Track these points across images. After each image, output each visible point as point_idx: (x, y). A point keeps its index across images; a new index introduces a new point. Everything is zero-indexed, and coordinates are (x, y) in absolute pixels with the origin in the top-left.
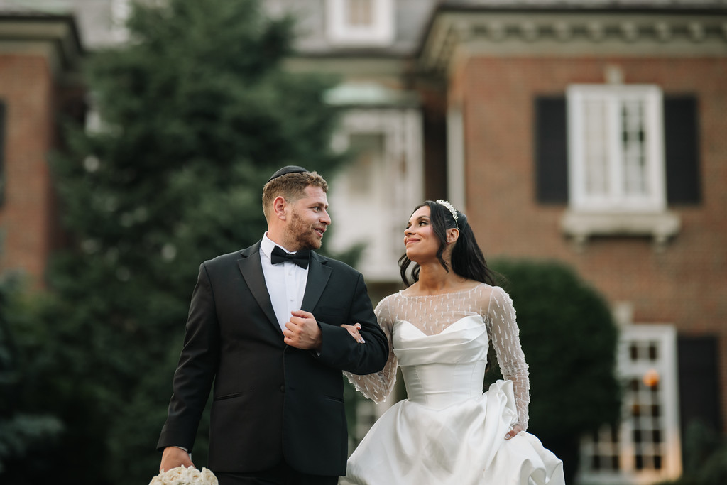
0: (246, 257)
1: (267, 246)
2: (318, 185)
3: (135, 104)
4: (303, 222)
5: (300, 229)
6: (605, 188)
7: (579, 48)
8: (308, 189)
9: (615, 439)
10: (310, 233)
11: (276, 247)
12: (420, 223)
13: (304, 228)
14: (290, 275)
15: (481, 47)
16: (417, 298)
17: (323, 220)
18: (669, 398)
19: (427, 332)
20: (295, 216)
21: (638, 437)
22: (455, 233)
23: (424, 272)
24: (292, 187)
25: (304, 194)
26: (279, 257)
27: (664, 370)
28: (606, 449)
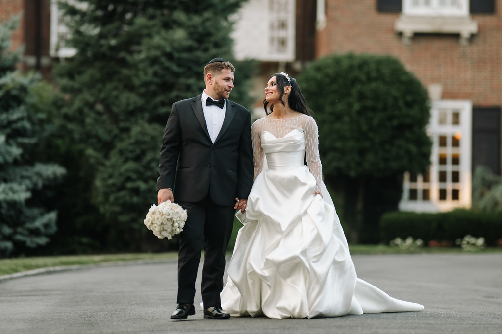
0: (195, 102)
1: (205, 96)
2: (228, 69)
4: (219, 86)
5: (218, 90)
8: (223, 70)
9: (426, 179)
10: (223, 92)
11: (209, 98)
12: (272, 84)
13: (220, 89)
14: (215, 112)
16: (272, 120)
17: (230, 85)
18: (465, 151)
19: (277, 137)
20: (216, 83)
21: (442, 177)
22: (289, 88)
23: (275, 108)
24: (216, 69)
25: (221, 72)
26: (209, 102)
27: (464, 132)
28: (420, 185)
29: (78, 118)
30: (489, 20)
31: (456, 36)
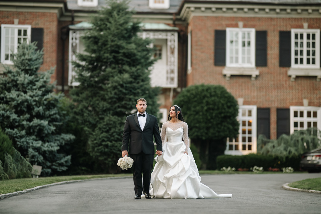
0: (135, 116)
3: (95, 47)
6: (237, 61)
7: (230, 15)
9: (237, 141)
11: (139, 113)
12: (173, 110)
15: (198, 14)
16: (171, 123)
18: (254, 128)
19: (173, 130)
21: (244, 140)
22: (179, 112)
23: (173, 119)
26: (140, 115)
27: (253, 119)
28: (234, 143)
29: (81, 113)
30: (264, 69)
31: (250, 76)
